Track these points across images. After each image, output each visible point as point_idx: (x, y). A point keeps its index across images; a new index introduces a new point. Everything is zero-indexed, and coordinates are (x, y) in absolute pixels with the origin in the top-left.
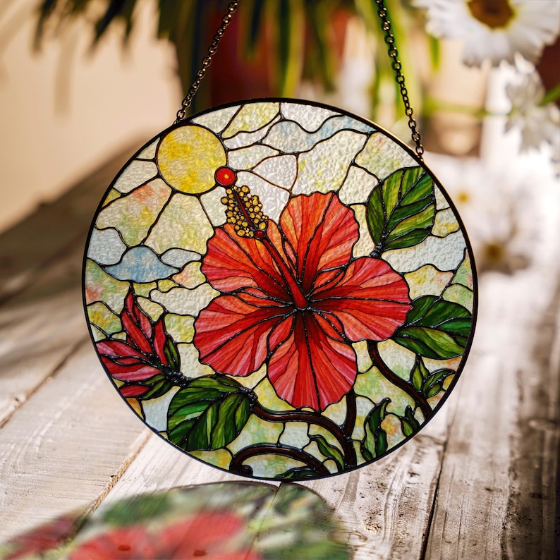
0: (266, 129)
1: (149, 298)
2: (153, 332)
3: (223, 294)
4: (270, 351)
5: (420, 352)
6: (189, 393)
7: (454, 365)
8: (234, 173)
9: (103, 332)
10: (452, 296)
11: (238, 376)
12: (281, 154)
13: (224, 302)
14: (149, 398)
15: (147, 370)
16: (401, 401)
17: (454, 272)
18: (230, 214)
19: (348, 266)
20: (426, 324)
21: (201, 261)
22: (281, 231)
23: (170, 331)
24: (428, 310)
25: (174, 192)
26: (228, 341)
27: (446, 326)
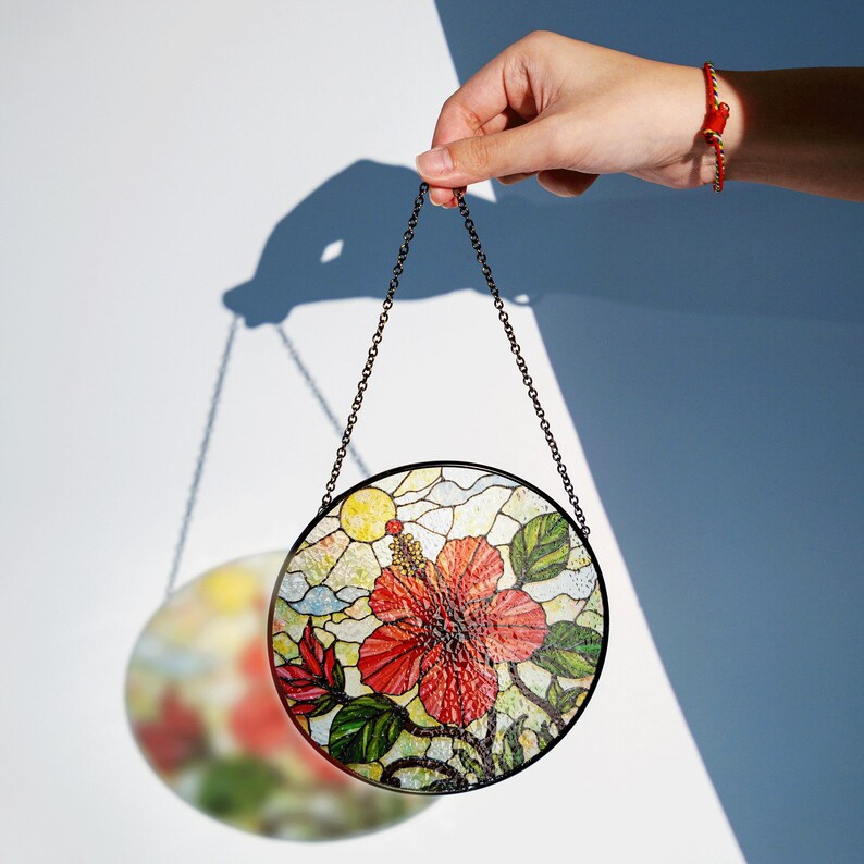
0: (429, 488)
1: (324, 629)
2: (324, 657)
3: (385, 623)
4: (423, 673)
5: (555, 672)
6: (350, 711)
7: (586, 684)
8: (401, 525)
9: (283, 658)
10: (585, 621)
11: (393, 695)
12: (441, 507)
14: (315, 716)
15: (317, 690)
16: (537, 717)
17: (586, 599)
18: (395, 558)
19: (492, 597)
21: (370, 596)
22: (437, 570)
23: (338, 657)
24: (563, 634)
25: (352, 541)
26: (387, 664)
27: (580, 648)
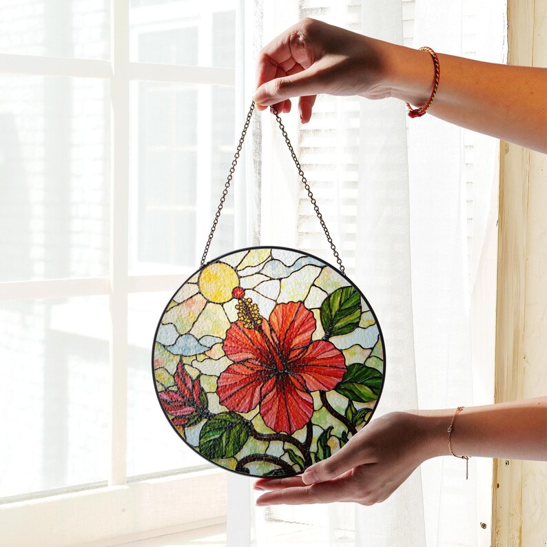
0: (262, 265)
1: (192, 366)
2: (193, 386)
3: (235, 363)
4: (262, 397)
5: (351, 398)
6: (213, 423)
7: (372, 406)
8: (243, 290)
9: (163, 385)
10: (371, 363)
11: (242, 412)
12: (271, 279)
13: (235, 368)
14: (190, 426)
15: (188, 409)
16: (340, 428)
17: (372, 349)
18: (240, 315)
19: (309, 345)
20: (354, 380)
21: (223, 343)
22: (270, 325)
23: (202, 385)
24: (356, 372)
25: (208, 302)
26: (237, 391)
27: (368, 382)
